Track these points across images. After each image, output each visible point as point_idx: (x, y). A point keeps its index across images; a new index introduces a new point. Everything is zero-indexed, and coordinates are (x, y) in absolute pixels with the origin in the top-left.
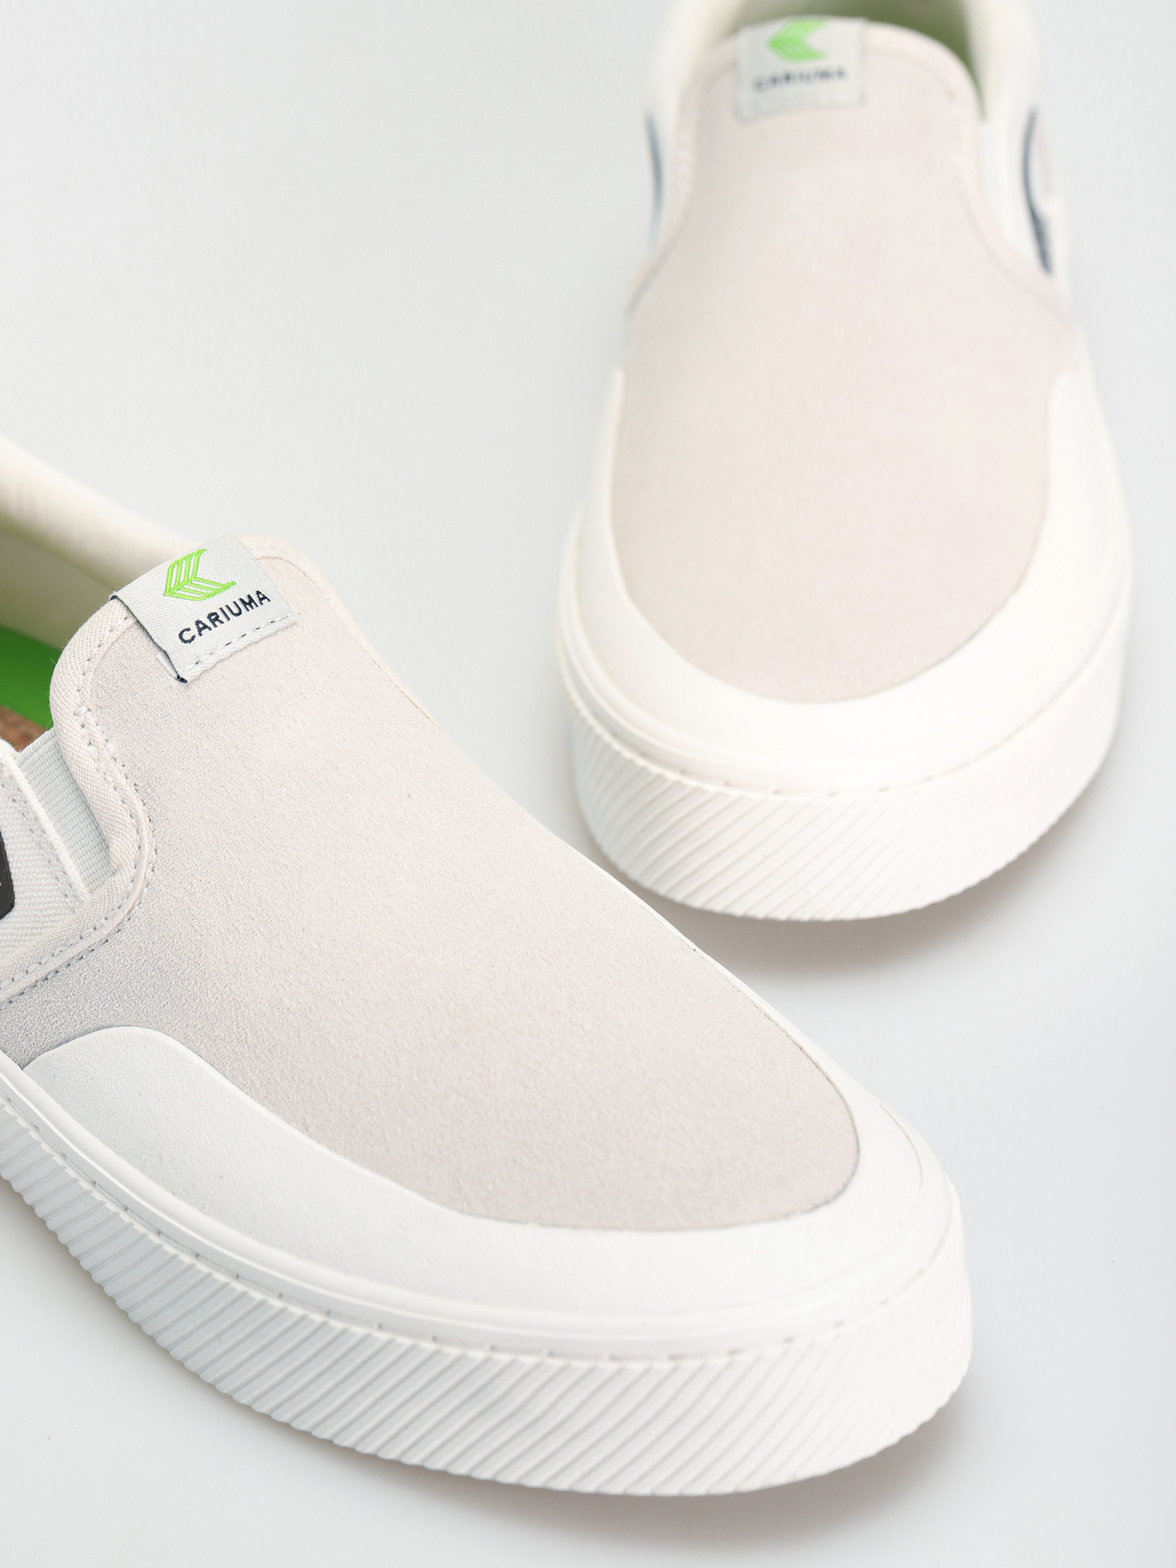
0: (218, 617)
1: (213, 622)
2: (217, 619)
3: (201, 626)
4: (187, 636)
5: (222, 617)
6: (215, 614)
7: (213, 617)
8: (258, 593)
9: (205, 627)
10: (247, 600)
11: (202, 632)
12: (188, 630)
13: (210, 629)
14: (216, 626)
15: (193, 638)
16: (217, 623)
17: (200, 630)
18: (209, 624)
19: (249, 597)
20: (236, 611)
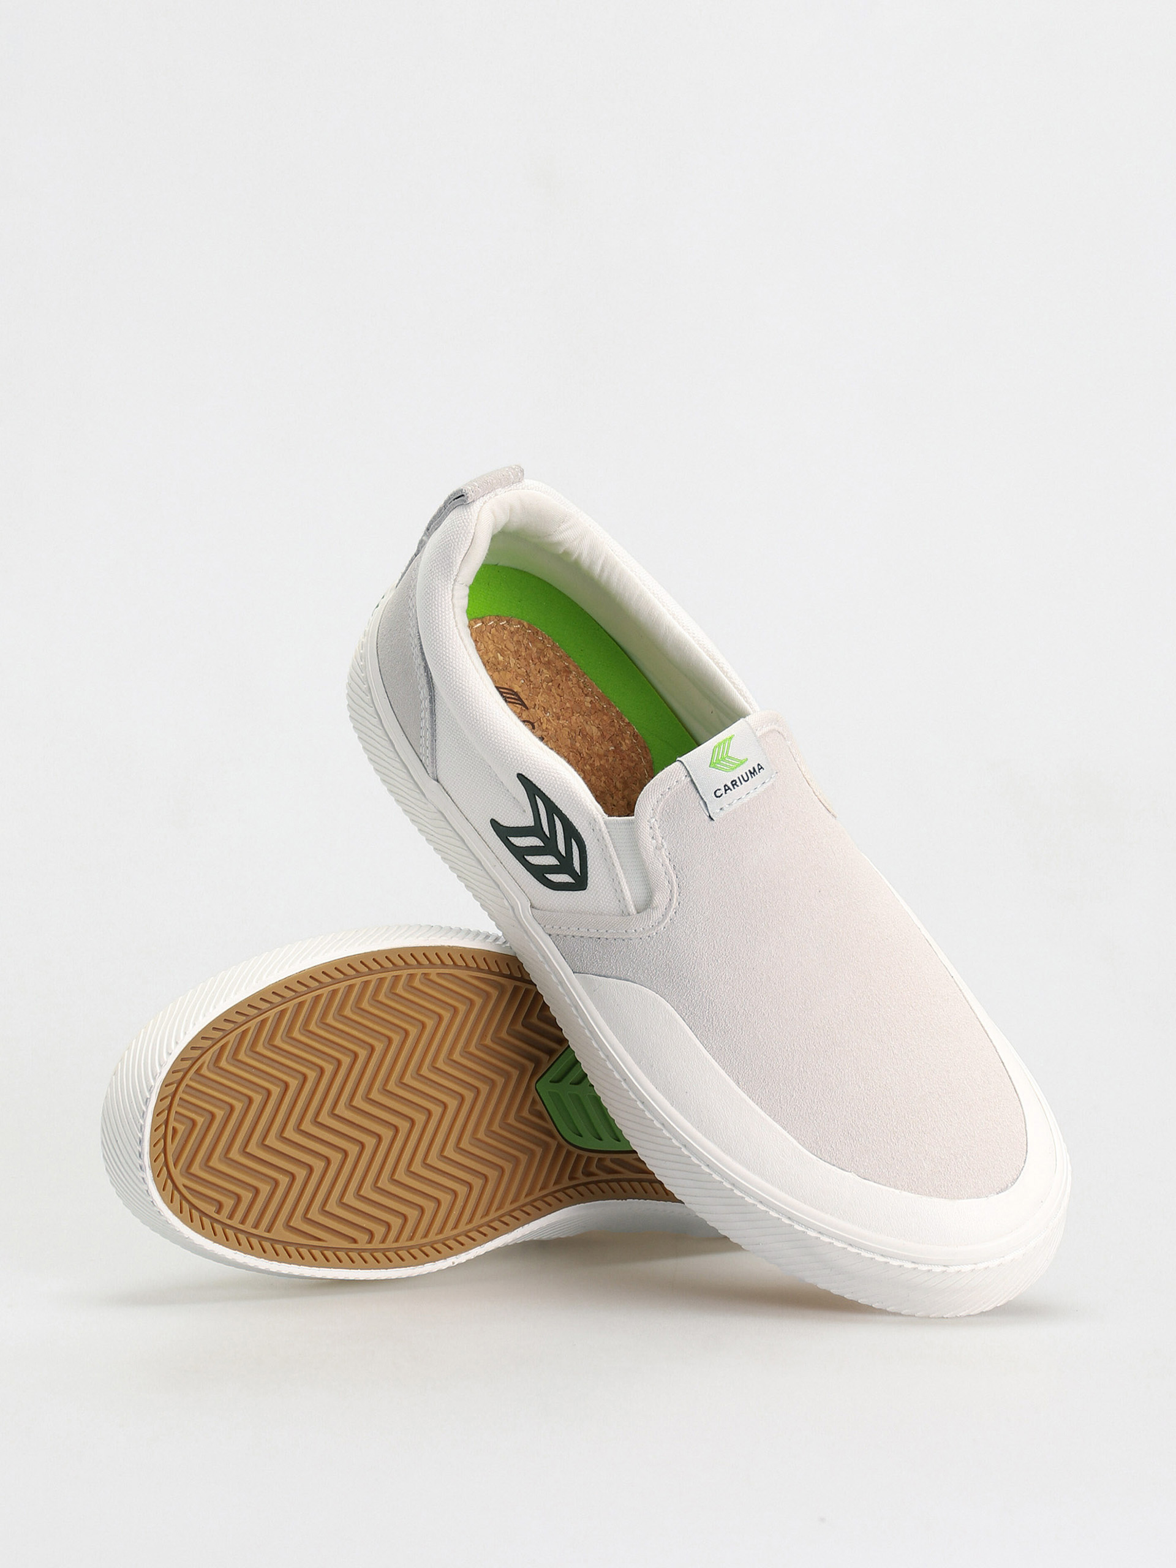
0: (736, 782)
1: (733, 785)
2: (735, 784)
3: (727, 788)
4: (718, 794)
5: (738, 783)
6: (735, 781)
7: (734, 783)
8: (759, 765)
9: (729, 788)
10: (752, 771)
11: (727, 792)
12: (719, 790)
13: (731, 790)
14: (734, 788)
15: (722, 795)
16: (735, 786)
17: (726, 790)
18: (731, 787)
19: (754, 768)
20: (746, 779)
